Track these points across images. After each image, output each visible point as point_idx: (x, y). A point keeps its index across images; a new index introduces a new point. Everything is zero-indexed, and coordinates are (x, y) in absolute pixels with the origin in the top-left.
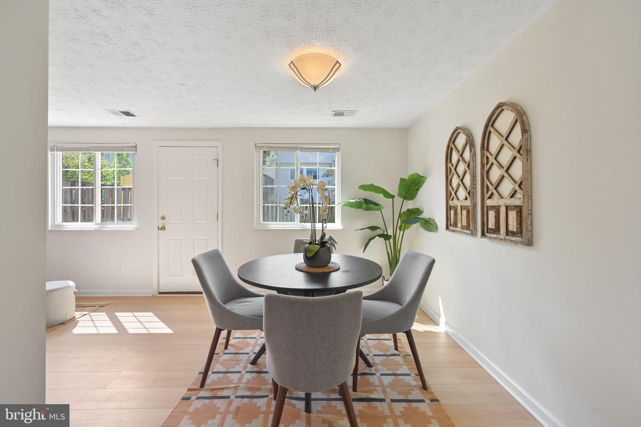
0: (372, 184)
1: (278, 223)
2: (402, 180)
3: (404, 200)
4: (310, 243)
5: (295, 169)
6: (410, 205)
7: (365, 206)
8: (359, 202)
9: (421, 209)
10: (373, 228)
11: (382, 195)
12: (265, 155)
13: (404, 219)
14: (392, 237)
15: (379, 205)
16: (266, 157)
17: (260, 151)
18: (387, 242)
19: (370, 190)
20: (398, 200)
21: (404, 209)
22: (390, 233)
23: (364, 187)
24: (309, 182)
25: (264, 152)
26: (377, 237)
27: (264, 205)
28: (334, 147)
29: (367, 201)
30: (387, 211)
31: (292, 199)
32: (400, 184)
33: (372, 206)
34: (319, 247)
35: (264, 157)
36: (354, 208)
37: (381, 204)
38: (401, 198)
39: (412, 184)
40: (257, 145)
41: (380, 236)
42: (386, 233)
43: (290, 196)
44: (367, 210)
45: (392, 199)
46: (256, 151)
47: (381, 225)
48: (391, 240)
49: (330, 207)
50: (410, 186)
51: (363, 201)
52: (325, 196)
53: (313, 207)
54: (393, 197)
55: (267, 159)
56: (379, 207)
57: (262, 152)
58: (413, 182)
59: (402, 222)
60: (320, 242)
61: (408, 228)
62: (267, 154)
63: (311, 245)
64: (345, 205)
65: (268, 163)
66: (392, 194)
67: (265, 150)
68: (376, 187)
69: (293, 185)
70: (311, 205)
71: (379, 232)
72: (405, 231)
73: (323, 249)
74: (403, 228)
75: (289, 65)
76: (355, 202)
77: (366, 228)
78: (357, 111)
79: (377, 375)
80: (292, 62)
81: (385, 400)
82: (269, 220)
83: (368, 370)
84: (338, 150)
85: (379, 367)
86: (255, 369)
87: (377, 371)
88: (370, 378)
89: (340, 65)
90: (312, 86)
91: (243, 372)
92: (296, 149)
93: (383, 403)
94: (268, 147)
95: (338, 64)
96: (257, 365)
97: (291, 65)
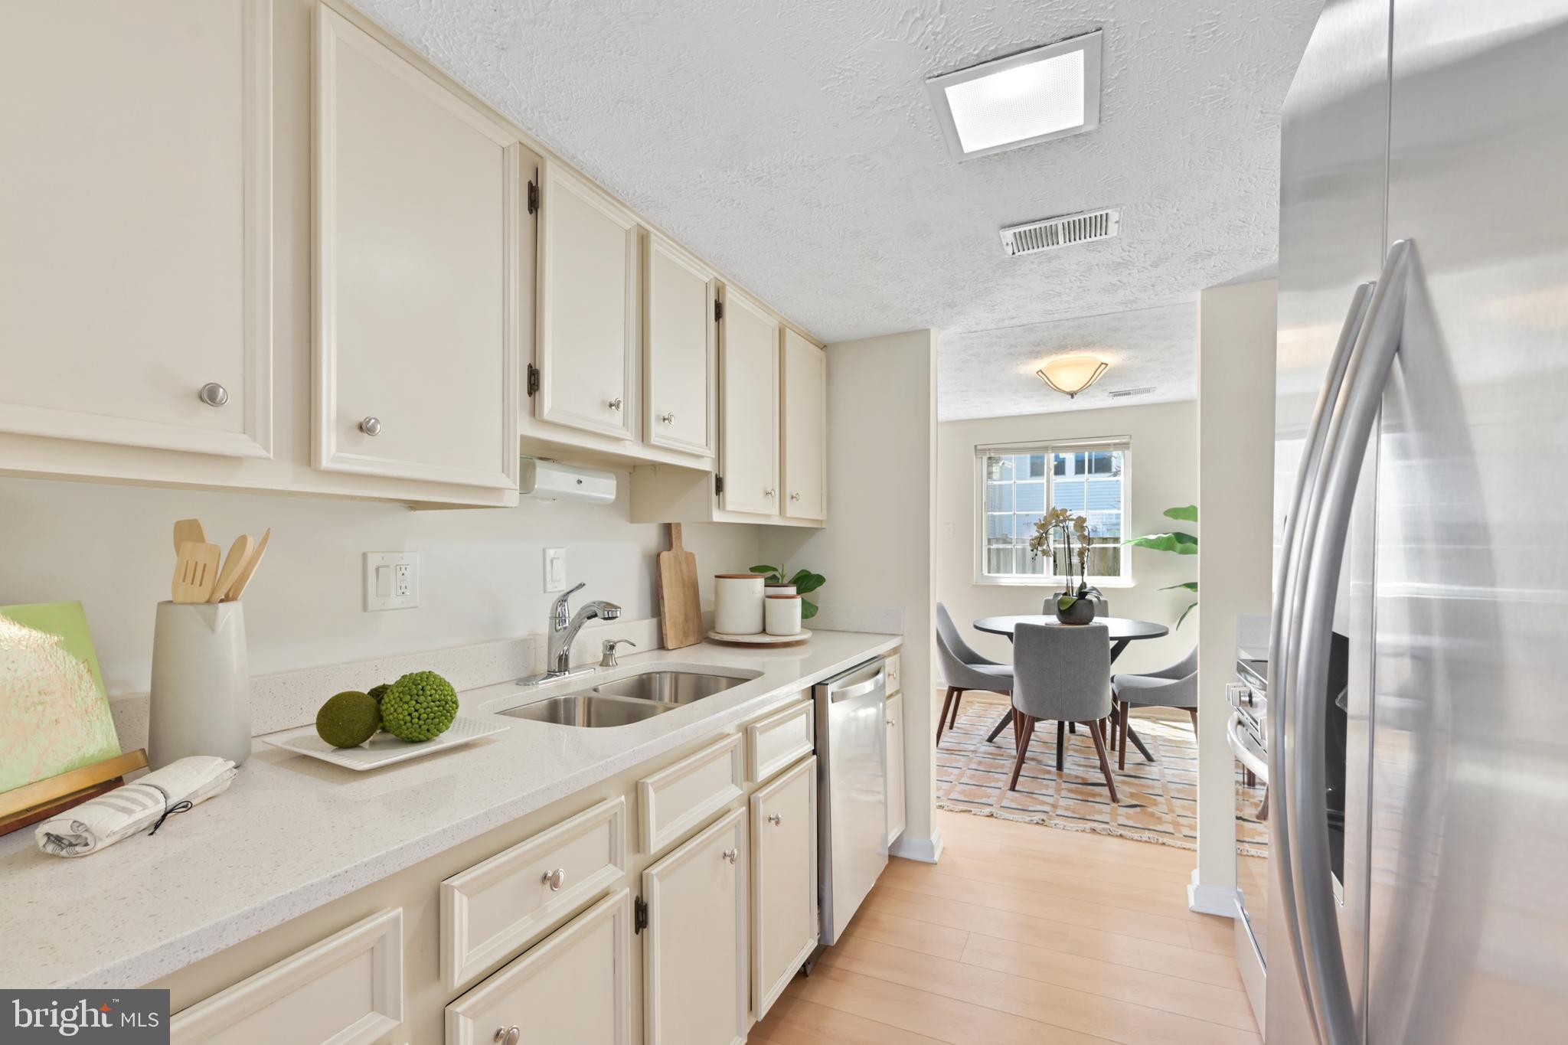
1: (1014, 574)
4: (1065, 594)
5: (1043, 484)
7: (1177, 545)
8: (1169, 538)
10: (1193, 586)
12: (992, 463)
16: (992, 466)
17: (982, 457)
19: (1185, 519)
23: (1175, 513)
24: (1063, 517)
25: (990, 458)
27: (989, 547)
28: (1117, 441)
29: (1178, 537)
31: (1041, 538)
33: (1189, 544)
34: (1078, 598)
35: (990, 466)
36: (1158, 549)
40: (978, 447)
43: (1037, 534)
44: (1183, 554)
46: (976, 456)
49: (1115, 550)
51: (1174, 536)
53: (1069, 548)
55: (994, 469)
57: (985, 459)
60: (1079, 593)
62: (994, 462)
63: (1065, 597)
64: (1139, 544)
65: (995, 476)
67: (992, 455)
69: (1043, 522)
70: (1066, 546)
73: (1081, 601)
75: (1037, 373)
76: (1156, 539)
77: (1180, 586)
78: (1155, 388)
79: (1159, 767)
80: (1041, 371)
81: (1159, 780)
82: (998, 571)
83: (1147, 762)
84: (1124, 446)
85: (1164, 763)
86: (993, 745)
87: (1161, 765)
88: (1148, 768)
89: (1107, 365)
90: (1068, 393)
91: (978, 745)
92: (1046, 449)
93: (1156, 782)
94: (997, 450)
95: (1103, 366)
96: (994, 743)
97: (1040, 373)
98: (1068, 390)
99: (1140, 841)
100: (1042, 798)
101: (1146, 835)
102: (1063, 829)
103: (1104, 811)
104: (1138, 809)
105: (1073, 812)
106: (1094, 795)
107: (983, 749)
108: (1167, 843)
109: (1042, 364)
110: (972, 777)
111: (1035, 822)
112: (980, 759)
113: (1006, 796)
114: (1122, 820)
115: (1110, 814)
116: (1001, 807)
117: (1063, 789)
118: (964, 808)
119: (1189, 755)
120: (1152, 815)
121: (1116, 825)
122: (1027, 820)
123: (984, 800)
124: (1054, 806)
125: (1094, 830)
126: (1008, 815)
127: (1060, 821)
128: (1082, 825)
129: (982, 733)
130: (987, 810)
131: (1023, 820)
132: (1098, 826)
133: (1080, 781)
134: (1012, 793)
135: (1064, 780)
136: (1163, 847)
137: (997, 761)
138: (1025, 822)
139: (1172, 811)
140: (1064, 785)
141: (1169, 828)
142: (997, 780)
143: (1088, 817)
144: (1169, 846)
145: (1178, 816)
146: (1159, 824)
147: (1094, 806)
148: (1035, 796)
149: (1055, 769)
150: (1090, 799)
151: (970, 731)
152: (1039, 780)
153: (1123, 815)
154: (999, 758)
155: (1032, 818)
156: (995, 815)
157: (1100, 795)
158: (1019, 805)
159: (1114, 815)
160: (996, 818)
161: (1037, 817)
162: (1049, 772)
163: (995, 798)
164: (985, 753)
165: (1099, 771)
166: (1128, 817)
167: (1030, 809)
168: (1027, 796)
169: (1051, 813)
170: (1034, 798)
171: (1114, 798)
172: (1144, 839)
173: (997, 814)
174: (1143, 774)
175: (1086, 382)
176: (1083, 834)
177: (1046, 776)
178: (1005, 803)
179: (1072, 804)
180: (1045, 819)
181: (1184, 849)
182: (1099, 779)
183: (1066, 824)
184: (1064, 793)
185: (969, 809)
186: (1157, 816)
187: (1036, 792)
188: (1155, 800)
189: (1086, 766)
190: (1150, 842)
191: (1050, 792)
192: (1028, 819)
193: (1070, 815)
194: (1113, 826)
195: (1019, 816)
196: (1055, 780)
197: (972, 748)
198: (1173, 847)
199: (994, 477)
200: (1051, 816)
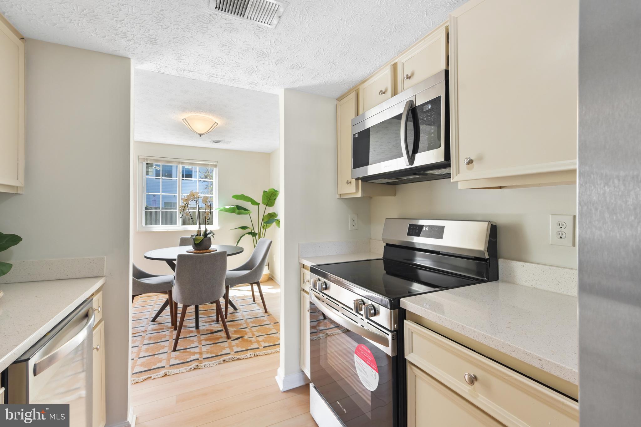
0: (243, 195)
1: (160, 226)
2: (265, 192)
3: (267, 206)
4: (197, 235)
5: (177, 179)
6: (270, 210)
7: (237, 211)
8: (233, 208)
9: (277, 214)
10: (244, 228)
11: (250, 203)
12: (148, 167)
13: (266, 220)
14: (258, 234)
15: (248, 210)
16: (149, 168)
17: (142, 163)
18: (254, 237)
19: (241, 199)
20: (262, 207)
21: (266, 214)
22: (256, 231)
23: (237, 197)
24: (196, 196)
25: (147, 164)
26: (247, 235)
27: (147, 210)
28: (212, 163)
29: (239, 207)
30: (254, 215)
31: (185, 206)
32: (263, 195)
33: (243, 211)
34: (204, 237)
35: (147, 168)
36: (229, 212)
37: (249, 210)
38: (264, 205)
39: (271, 195)
40: (140, 157)
41: (249, 233)
42: (253, 231)
43: (183, 205)
44: (239, 214)
45: (258, 206)
46: (139, 162)
47: (250, 225)
48: (257, 236)
49: (211, 213)
50: (270, 197)
51: (236, 207)
52: (208, 205)
54: (258, 204)
55: (150, 170)
56: (248, 211)
57: (145, 164)
58: (272, 194)
59: (264, 223)
60: (204, 234)
61: (269, 227)
62: (149, 166)
63: (197, 237)
64: (221, 210)
66: (258, 202)
67: (149, 162)
68: (246, 196)
69: (186, 198)
71: (249, 230)
72: (266, 229)
73: (206, 238)
74: (265, 227)
75: (183, 120)
76: (230, 208)
77: (238, 228)
78: (231, 141)
79: (240, 312)
80: (185, 119)
81: (243, 319)
82: (151, 224)
83: (235, 311)
84: (215, 166)
85: (242, 310)
86: (155, 323)
87: (240, 311)
88: (236, 314)
89: (218, 124)
90: (198, 134)
91: (146, 326)
92: (178, 163)
93: (242, 321)
94: (151, 160)
95: (216, 124)
96: (156, 321)
97: (184, 120)
98: (198, 132)
99: (247, 358)
100: (192, 350)
101: (249, 354)
102: (209, 367)
103: (225, 347)
104: (240, 340)
105: (211, 353)
106: (218, 339)
107: (150, 327)
108: (259, 354)
109: (186, 115)
110: (147, 350)
111: (193, 368)
112: (150, 335)
113: (171, 357)
114: (236, 349)
115: (229, 347)
116: (170, 366)
117: (202, 340)
118: (146, 377)
119: (249, 302)
120: (247, 341)
121: (234, 353)
122: (188, 370)
123: (158, 365)
124: (201, 353)
125: (224, 361)
126: (175, 370)
127: (206, 363)
128: (218, 361)
129: (147, 317)
130: (162, 372)
131: (186, 370)
132: (225, 358)
133: (209, 332)
134: (175, 353)
135: (201, 334)
136: (257, 357)
137: (160, 333)
138: (187, 371)
139: (254, 335)
140: (202, 337)
141: (255, 345)
142: (163, 347)
143: (219, 354)
144: (260, 356)
145: (257, 336)
146: (252, 345)
147: (220, 345)
148: (188, 350)
149: (194, 329)
150: (217, 342)
151: (139, 317)
152: (188, 338)
153: (236, 346)
154: (161, 331)
155: (191, 367)
156: (167, 374)
157: (221, 337)
158: (181, 360)
159: (231, 347)
160: (169, 375)
161: (194, 364)
162: (192, 332)
163: (165, 361)
164: (152, 330)
165: (216, 323)
166: (237, 346)
167: (188, 360)
168: (184, 352)
169: (200, 359)
170: (188, 352)
171: (228, 337)
172: (249, 356)
173: (169, 372)
174: (236, 318)
175: (207, 130)
176: (220, 365)
177: (191, 335)
178: (173, 362)
179: (209, 348)
180: (198, 364)
181: (266, 355)
182: (217, 327)
183: (210, 363)
184: (204, 343)
185: (149, 376)
186: (249, 340)
187: (188, 347)
188: (245, 331)
189: (209, 322)
190: (252, 357)
191: (196, 344)
192: (188, 368)
193: (210, 355)
194: (233, 354)
195: (182, 369)
196: (196, 336)
197: (143, 329)
198: (261, 355)
199: (150, 174)
200: (201, 361)
